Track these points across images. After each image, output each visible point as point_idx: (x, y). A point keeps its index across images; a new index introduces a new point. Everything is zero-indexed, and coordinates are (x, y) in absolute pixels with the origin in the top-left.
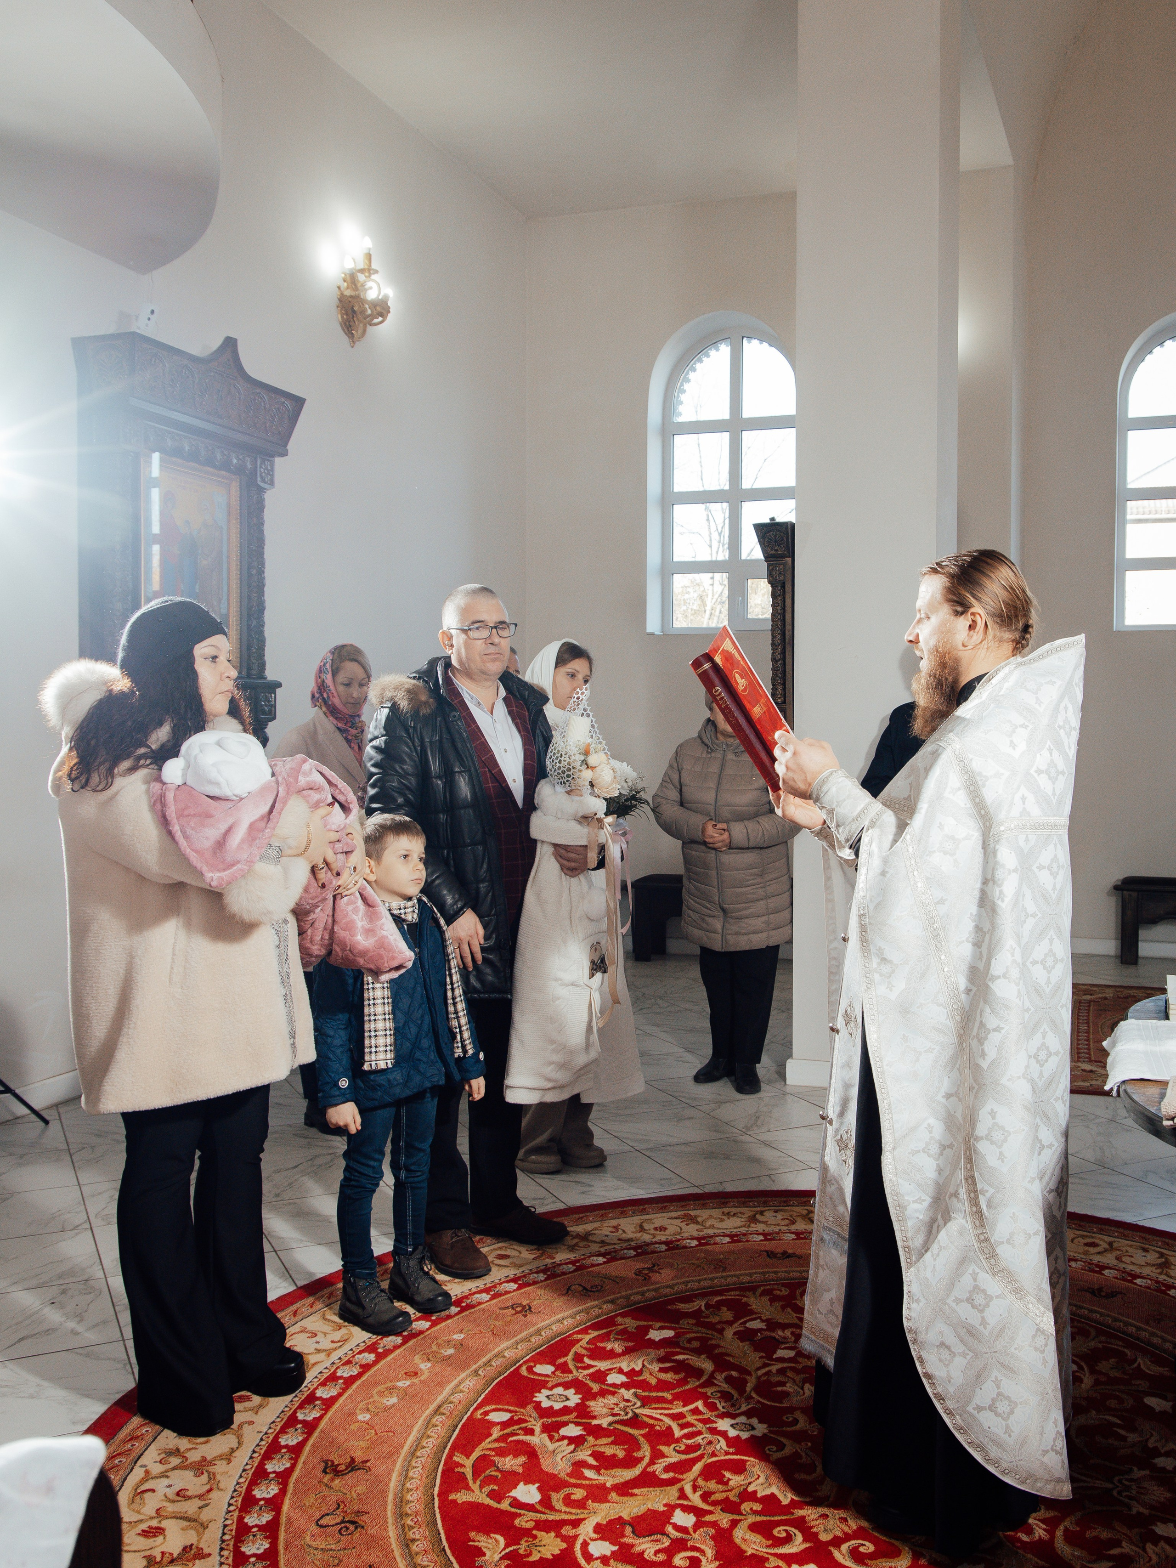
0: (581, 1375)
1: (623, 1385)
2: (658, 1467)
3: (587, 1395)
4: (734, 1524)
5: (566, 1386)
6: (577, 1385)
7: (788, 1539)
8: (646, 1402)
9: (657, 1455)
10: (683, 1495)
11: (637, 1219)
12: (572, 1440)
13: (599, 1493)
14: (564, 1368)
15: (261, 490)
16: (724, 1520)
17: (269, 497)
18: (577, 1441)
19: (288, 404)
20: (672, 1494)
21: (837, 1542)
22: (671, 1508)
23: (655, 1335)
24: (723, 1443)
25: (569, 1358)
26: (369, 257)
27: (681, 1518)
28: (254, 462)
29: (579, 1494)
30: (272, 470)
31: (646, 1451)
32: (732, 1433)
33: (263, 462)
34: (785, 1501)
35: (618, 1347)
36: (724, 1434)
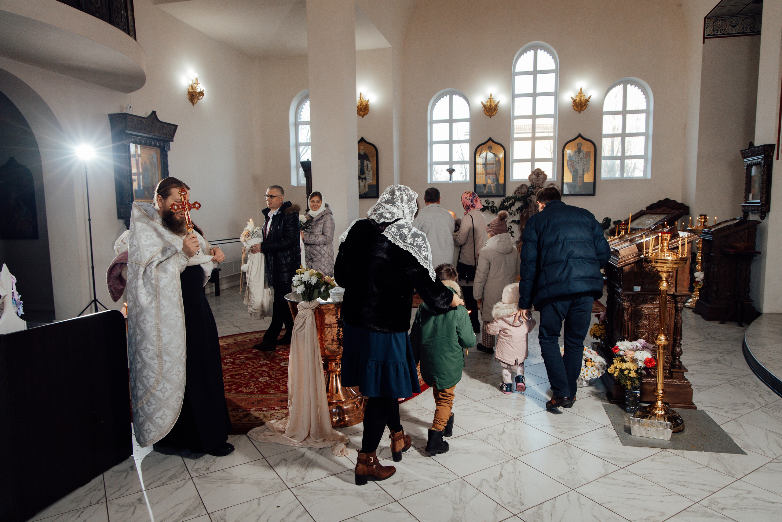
0: (235, 357)
1: (243, 358)
2: (245, 368)
3: (235, 359)
4: (255, 374)
5: (231, 359)
6: (233, 359)
7: (265, 374)
8: (246, 360)
9: (245, 366)
10: (248, 371)
11: (260, 334)
12: (228, 366)
13: (231, 371)
14: (232, 356)
15: (167, 152)
16: (254, 373)
17: (169, 153)
18: (230, 366)
19: (173, 127)
20: (246, 371)
21: (273, 375)
22: (244, 372)
23: (254, 351)
24: (259, 364)
25: (233, 355)
26: (197, 79)
27: (245, 373)
28: (164, 144)
29: (227, 372)
30: (169, 146)
31: (243, 366)
32: (262, 363)
33: (166, 143)
34: (267, 370)
35: (245, 353)
36: (260, 364)
